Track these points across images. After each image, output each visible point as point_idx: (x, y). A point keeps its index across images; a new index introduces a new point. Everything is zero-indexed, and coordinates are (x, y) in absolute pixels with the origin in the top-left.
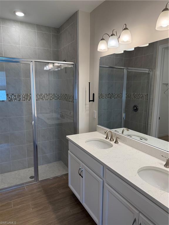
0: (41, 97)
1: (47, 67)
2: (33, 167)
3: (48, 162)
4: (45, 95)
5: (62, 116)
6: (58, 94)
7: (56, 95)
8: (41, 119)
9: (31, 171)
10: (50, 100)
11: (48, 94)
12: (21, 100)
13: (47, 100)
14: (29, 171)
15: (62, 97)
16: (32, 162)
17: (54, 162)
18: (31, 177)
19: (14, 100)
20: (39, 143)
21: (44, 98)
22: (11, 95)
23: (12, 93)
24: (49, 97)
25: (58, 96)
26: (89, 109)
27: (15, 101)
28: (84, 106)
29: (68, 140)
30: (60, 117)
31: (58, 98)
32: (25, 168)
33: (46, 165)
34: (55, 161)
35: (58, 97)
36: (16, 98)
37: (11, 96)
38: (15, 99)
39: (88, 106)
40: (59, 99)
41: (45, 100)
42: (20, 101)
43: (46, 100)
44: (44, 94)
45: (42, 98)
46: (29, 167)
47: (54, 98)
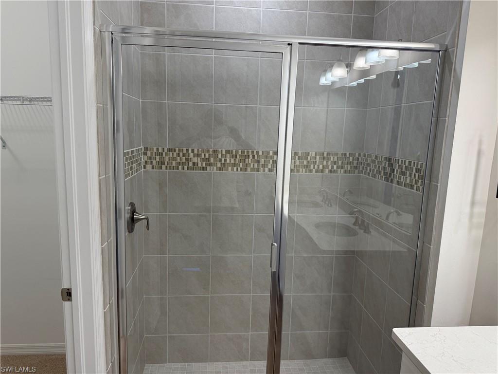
0: (305, 163)
2: (266, 361)
3: (308, 355)
4: (318, 158)
5: (362, 224)
6: (357, 155)
7: (351, 159)
8: (297, 224)
10: (330, 171)
11: (325, 155)
12: (249, 169)
13: (322, 171)
15: (368, 165)
17: (326, 358)
19: (230, 168)
20: (289, 294)
21: (312, 166)
22: (224, 152)
23: (229, 148)
24: (327, 163)
25: (355, 162)
27: (232, 170)
30: (354, 224)
31: (356, 168)
32: (244, 358)
33: (301, 362)
35: (355, 165)
36: (237, 162)
37: (225, 156)
38: (235, 165)
40: (357, 171)
41: (314, 170)
42: (246, 170)
43: (317, 171)
44: (314, 155)
45: (306, 167)
46: (253, 358)
47: (342, 167)
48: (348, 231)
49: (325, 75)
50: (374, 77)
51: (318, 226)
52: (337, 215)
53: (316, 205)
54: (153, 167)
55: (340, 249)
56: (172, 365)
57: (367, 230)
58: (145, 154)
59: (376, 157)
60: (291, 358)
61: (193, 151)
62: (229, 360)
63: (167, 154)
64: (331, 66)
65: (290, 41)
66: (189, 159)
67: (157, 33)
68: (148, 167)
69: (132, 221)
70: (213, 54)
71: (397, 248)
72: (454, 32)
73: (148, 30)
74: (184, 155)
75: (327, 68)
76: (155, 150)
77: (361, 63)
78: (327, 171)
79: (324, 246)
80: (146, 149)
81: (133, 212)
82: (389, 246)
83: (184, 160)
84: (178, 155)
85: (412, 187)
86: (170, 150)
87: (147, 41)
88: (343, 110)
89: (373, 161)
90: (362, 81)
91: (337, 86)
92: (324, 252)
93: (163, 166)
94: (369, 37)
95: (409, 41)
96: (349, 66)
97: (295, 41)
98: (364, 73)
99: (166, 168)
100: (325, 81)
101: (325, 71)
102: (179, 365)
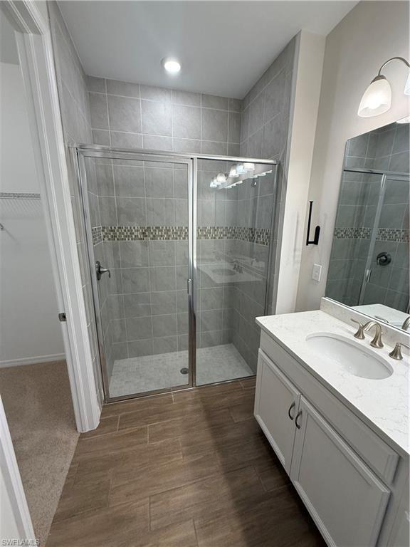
0: (204, 233)
1: (215, 181)
2: (188, 351)
3: (211, 344)
4: (212, 230)
5: (238, 268)
6: (234, 228)
7: (231, 230)
9: (182, 358)
10: (219, 238)
11: (216, 228)
12: (171, 238)
13: (215, 238)
14: (180, 357)
15: (240, 233)
16: (186, 342)
17: (221, 344)
18: (184, 371)
19: (159, 238)
20: (199, 312)
21: (209, 235)
22: (154, 228)
23: (158, 225)
24: (217, 233)
25: (233, 232)
26: (300, 259)
28: (293, 253)
29: (259, 328)
30: (234, 269)
31: (233, 235)
32: (175, 350)
33: (207, 348)
34: (223, 344)
36: (163, 234)
37: (156, 231)
38: (161, 236)
39: (299, 253)
40: (234, 237)
42: (169, 239)
43: (211, 238)
44: (209, 228)
45: (205, 236)
46: (180, 350)
47: (226, 235)
48: (231, 273)
50: (241, 182)
51: (214, 271)
52: (225, 265)
53: (212, 260)
54: (109, 239)
55: (224, 282)
56: (132, 359)
57: (241, 272)
58: (103, 231)
59: (244, 228)
60: (202, 347)
61: (134, 228)
62: (165, 352)
63: (118, 231)
64: (217, 176)
65: (192, 156)
66: (132, 234)
67: (104, 150)
68: (106, 239)
69: (99, 273)
70: (143, 165)
71: (257, 279)
73: (98, 147)
74: (128, 231)
75: (214, 176)
76: (109, 228)
77: (233, 173)
78: (217, 238)
79: (218, 282)
80: (104, 228)
81: (99, 267)
82: (253, 279)
83: (129, 234)
84: (125, 231)
85: (264, 243)
86: (119, 228)
87: (98, 155)
88: (225, 201)
89: (243, 231)
90: (234, 185)
91: (220, 188)
92: (217, 285)
93: (116, 239)
94: (238, 156)
95: (260, 158)
96: (227, 175)
97: (195, 157)
98: (235, 179)
99: (118, 239)
100: (213, 185)
101: (213, 179)
102: (136, 358)
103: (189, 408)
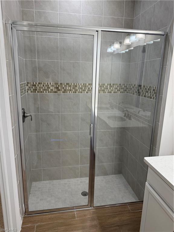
0: (103, 89)
1: (112, 47)
2: (88, 178)
3: (105, 174)
4: (108, 86)
5: (128, 116)
6: (126, 85)
7: (123, 86)
9: (83, 183)
10: (114, 92)
11: (112, 85)
12: (77, 92)
13: (110, 92)
14: (81, 182)
15: (131, 89)
16: (87, 170)
17: (112, 174)
19: (68, 92)
21: (106, 90)
22: (65, 84)
23: (68, 82)
24: (113, 88)
25: (125, 88)
27: (69, 92)
30: (124, 116)
31: (125, 90)
32: (77, 177)
33: (102, 177)
34: (116, 174)
35: (125, 89)
36: (72, 89)
37: (66, 86)
38: (70, 90)
40: (126, 92)
41: (107, 92)
42: (76, 93)
43: (108, 93)
44: (107, 85)
45: (103, 90)
46: (81, 177)
47: (119, 90)
48: (122, 119)
49: (110, 47)
50: (132, 48)
51: (109, 117)
52: (117, 113)
53: (107, 109)
54: (31, 92)
55: (118, 127)
56: (45, 182)
57: (130, 119)
58: (27, 85)
59: (135, 85)
60: (98, 176)
61: (50, 84)
62: (70, 178)
63: (38, 86)
64: (113, 43)
65: (97, 29)
66: (49, 88)
67: (30, 25)
68: (29, 92)
69: (24, 117)
70: (58, 36)
71: (144, 126)
72: (171, 26)
73: (25, 23)
74: (46, 86)
75: (111, 44)
76: (32, 84)
77: (127, 41)
78: (113, 92)
79: (112, 126)
80: (28, 83)
81: (24, 113)
82: (141, 125)
83: (46, 88)
84: (43, 86)
85: (151, 98)
86: (39, 83)
87: (25, 29)
88: (119, 64)
89: (133, 87)
90: (127, 50)
91: (116, 53)
92: (111, 128)
93: (36, 91)
94: (132, 28)
95: (150, 30)
96: (121, 43)
97: (99, 29)
98: (129, 46)
99: (38, 92)
100: (110, 50)
101: (111, 45)
102: (48, 182)
103: (88, 224)
